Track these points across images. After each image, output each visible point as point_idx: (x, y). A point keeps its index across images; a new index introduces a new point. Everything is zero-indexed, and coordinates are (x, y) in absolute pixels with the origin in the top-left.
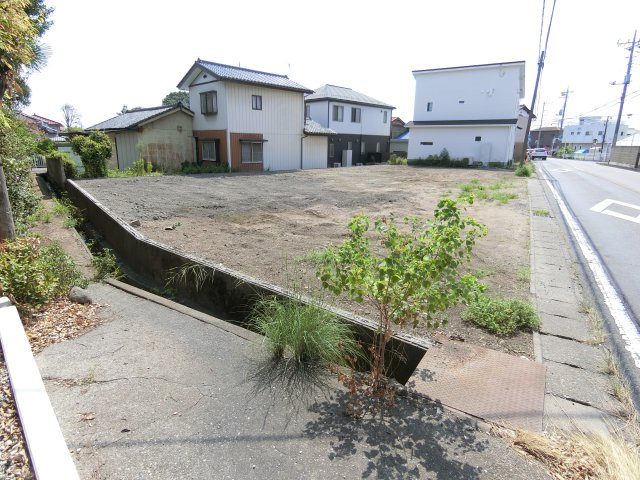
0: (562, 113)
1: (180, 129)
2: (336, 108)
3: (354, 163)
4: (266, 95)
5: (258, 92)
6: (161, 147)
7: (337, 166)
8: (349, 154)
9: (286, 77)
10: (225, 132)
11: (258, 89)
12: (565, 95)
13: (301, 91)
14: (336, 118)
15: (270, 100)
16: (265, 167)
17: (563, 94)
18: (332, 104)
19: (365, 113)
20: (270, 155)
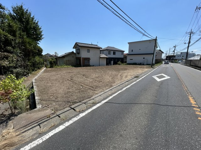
0: (174, 51)
1: (73, 57)
2: (109, 52)
3: (114, 64)
4: (91, 49)
5: (89, 49)
6: (69, 61)
7: (109, 65)
8: (112, 62)
9: (97, 45)
10: (81, 57)
11: (89, 48)
12: (175, 47)
13: (99, 48)
14: (109, 54)
15: (91, 50)
16: (90, 65)
17: (174, 47)
18: (108, 51)
19: (117, 53)
20: (91, 62)
